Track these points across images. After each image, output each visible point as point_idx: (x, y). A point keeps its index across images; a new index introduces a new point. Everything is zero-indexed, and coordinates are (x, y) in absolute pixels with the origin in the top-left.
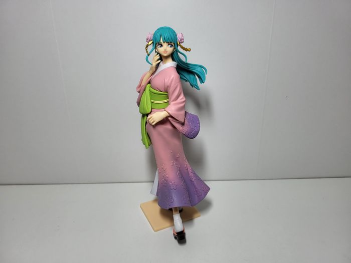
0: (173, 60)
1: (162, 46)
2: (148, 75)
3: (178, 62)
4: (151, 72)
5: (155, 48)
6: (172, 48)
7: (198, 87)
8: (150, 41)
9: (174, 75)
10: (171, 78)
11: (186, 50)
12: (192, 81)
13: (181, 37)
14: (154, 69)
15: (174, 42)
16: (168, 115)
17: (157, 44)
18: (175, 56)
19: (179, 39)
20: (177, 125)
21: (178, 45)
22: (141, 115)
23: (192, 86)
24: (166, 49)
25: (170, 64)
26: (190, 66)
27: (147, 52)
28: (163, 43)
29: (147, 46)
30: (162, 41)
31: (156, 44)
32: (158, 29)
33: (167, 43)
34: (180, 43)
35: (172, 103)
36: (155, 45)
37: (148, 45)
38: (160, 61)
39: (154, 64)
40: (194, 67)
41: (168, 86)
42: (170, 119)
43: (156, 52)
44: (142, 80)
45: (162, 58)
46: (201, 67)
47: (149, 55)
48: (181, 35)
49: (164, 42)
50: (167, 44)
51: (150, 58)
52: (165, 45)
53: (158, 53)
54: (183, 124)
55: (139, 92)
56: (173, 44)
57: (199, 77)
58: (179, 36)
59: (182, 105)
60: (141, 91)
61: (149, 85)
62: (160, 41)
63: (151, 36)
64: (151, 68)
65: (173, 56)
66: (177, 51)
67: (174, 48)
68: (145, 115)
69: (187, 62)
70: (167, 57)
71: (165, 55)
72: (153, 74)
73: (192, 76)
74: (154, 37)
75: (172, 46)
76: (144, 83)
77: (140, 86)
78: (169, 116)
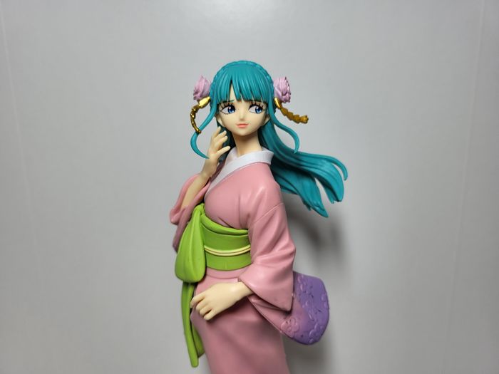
0: (263, 144)
1: (233, 109)
2: (199, 182)
3: (274, 150)
4: (206, 175)
5: (217, 114)
6: (261, 115)
7: (323, 210)
8: (203, 97)
9: (265, 185)
10: (258, 194)
11: (297, 120)
12: (309, 195)
13: (283, 86)
14: (214, 169)
15: (265, 100)
16: (247, 292)
17: (221, 104)
18: (267, 135)
19: (278, 92)
20: (273, 317)
21: (275, 106)
22: (181, 282)
23: (309, 207)
24: (245, 117)
25: (255, 155)
26: (305, 159)
27: (194, 125)
28: (235, 103)
29: (195, 110)
30: (233, 97)
31: (218, 106)
32: (223, 68)
33: (247, 100)
34: (281, 102)
35: (259, 259)
36: (214, 107)
37: (197, 108)
38: (227, 148)
39: (214, 156)
40: (313, 161)
41: (248, 216)
42: (253, 300)
43: (219, 124)
44: (183, 196)
45: (232, 141)
46: (332, 161)
47: (198, 133)
48: (283, 81)
49: (239, 100)
50: (248, 104)
51: (202, 141)
52: (242, 107)
53: (224, 128)
54: (287, 313)
55: (177, 223)
56: (262, 104)
57: (327, 185)
58: (279, 85)
59: (286, 263)
60: (182, 222)
61: (200, 207)
62: (228, 95)
63: (204, 85)
64: (206, 166)
65: (261, 135)
66: (273, 122)
67: (266, 116)
68: (191, 285)
69: (299, 150)
70: (246, 138)
71: (242, 132)
72: (210, 180)
73: (307, 183)
74: (213, 89)
75: (260, 109)
76: (187, 203)
77: (178, 209)
78: (250, 295)
